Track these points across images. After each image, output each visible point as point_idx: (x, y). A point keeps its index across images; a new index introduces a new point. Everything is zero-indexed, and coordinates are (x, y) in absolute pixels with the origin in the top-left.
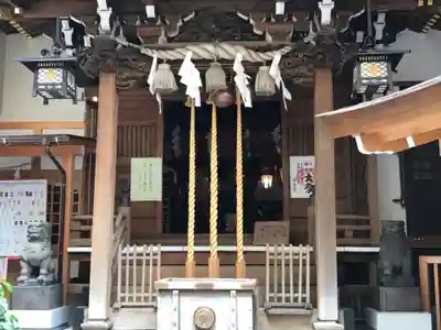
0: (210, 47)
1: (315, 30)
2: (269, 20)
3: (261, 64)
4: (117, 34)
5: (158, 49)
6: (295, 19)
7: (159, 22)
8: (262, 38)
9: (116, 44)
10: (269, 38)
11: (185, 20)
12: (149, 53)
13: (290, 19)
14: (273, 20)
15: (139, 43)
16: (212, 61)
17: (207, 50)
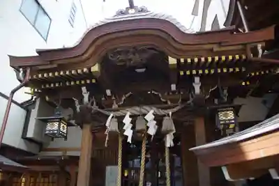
0: (138, 108)
1: (192, 97)
2: (168, 94)
3: (165, 116)
4: (92, 104)
5: (111, 111)
6: (182, 93)
7: (113, 98)
8: (166, 103)
9: (91, 109)
10: (169, 103)
11: (127, 96)
12: (107, 113)
13: (179, 93)
14: (171, 93)
15: (103, 108)
16: (139, 115)
17: (136, 110)
